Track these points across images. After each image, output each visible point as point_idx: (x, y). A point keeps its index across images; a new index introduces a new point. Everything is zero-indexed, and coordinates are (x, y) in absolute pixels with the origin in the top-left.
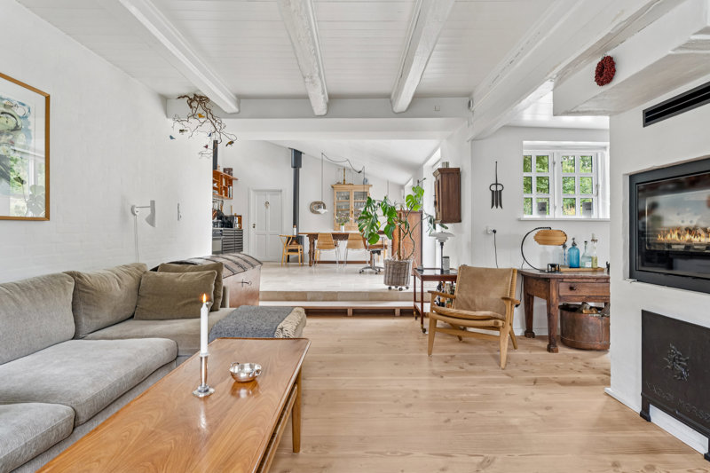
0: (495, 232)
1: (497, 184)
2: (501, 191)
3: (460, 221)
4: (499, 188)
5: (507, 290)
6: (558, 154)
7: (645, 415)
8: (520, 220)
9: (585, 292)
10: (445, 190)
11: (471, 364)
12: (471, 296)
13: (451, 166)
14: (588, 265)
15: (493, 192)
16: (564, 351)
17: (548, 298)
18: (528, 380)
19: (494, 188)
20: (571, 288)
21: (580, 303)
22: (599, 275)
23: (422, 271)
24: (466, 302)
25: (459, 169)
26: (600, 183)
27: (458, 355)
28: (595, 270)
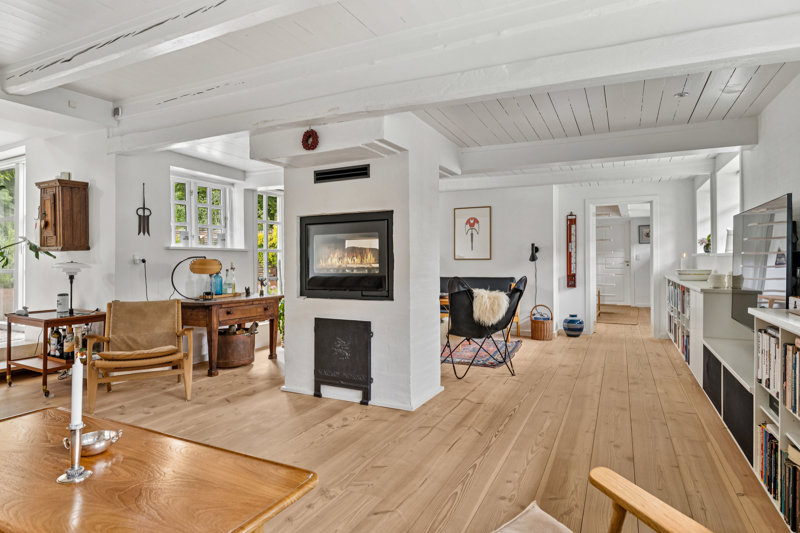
0: (144, 261)
1: (144, 208)
2: (148, 217)
3: (88, 248)
4: (147, 213)
5: (174, 323)
6: (195, 183)
7: (318, 394)
8: (168, 249)
9: (237, 315)
10: (67, 207)
11: (153, 407)
12: (131, 335)
13: (73, 179)
14: (230, 291)
15: (140, 216)
16: (221, 372)
17: (209, 326)
18: (221, 402)
19: (141, 212)
20: (228, 313)
21: (227, 327)
22: (237, 299)
23: (26, 315)
24: (124, 342)
25: (87, 184)
26: (228, 216)
27: (126, 404)
28: (235, 295)
